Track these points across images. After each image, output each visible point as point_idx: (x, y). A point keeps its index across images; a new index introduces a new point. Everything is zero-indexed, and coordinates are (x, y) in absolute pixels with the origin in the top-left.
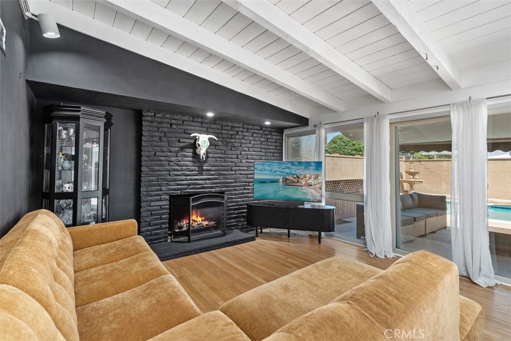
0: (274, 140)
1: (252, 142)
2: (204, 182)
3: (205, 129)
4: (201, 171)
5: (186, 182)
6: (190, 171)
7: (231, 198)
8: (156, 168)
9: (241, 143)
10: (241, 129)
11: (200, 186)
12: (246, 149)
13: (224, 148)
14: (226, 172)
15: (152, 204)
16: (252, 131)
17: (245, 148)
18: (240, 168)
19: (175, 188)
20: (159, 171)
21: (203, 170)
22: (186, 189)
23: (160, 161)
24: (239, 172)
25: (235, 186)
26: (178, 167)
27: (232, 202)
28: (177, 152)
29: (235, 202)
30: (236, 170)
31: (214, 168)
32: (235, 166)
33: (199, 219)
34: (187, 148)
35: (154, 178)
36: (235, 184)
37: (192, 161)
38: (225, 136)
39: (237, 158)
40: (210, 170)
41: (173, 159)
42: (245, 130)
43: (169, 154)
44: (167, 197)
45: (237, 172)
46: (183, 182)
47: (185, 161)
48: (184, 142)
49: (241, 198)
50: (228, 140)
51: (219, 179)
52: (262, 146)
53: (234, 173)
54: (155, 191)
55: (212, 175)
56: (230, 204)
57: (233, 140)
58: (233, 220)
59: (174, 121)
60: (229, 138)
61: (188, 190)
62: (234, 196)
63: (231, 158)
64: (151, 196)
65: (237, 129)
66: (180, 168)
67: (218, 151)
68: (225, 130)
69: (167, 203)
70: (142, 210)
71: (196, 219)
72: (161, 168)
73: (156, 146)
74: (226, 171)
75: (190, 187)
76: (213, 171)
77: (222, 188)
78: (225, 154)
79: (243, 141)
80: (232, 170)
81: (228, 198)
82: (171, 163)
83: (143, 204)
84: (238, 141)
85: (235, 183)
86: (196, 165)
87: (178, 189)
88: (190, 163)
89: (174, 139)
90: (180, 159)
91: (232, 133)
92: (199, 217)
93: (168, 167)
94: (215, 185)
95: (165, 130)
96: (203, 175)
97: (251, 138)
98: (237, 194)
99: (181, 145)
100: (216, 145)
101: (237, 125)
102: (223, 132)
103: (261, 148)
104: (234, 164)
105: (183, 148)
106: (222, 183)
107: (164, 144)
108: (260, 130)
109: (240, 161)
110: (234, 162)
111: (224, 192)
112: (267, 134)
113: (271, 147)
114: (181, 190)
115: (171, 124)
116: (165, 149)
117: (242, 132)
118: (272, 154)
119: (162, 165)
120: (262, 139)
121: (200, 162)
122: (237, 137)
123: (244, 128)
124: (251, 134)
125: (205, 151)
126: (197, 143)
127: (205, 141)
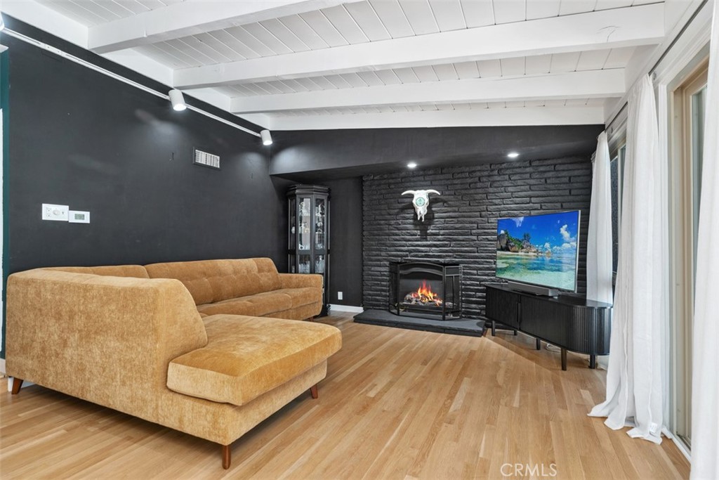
0: (566, 180)
1: (510, 189)
2: (429, 249)
3: (429, 183)
4: (424, 236)
5: (406, 248)
6: (412, 235)
7: (470, 273)
8: (376, 232)
9: (487, 194)
10: (486, 173)
11: (423, 254)
12: (497, 201)
13: (458, 203)
14: (461, 237)
15: (373, 269)
16: (508, 172)
17: (494, 201)
18: (486, 231)
19: (396, 254)
20: (379, 235)
21: (427, 235)
22: (407, 256)
23: (379, 224)
24: (484, 237)
25: (477, 257)
26: (397, 231)
27: (470, 279)
28: (397, 214)
29: (477, 280)
30: (478, 235)
31: (442, 232)
32: (478, 228)
33: (431, 295)
34: (406, 209)
35: (374, 243)
36: (476, 254)
37: (413, 224)
38: (458, 187)
39: (481, 217)
40: (438, 235)
41: (393, 222)
42: (496, 172)
43: (388, 217)
44: (387, 263)
45: (480, 237)
46: (403, 248)
47: (405, 224)
48: (404, 203)
49: (487, 275)
51: (450, 246)
52: (530, 193)
53: (475, 238)
54: (375, 256)
55: (439, 241)
56: (468, 282)
57: (472, 191)
58: (474, 306)
59: (391, 181)
60: (466, 189)
61: (409, 258)
62: (475, 272)
63: (470, 217)
64: (371, 260)
65: (478, 174)
66: (400, 232)
67: (449, 209)
68: (459, 178)
69: (387, 269)
71: (427, 294)
72: (380, 233)
73: (376, 210)
74: (462, 235)
75: (412, 254)
76: (442, 235)
77: (455, 258)
78: (458, 211)
79: (491, 190)
80: (471, 235)
81: (464, 274)
82: (391, 227)
83: (365, 268)
84: (480, 191)
85: (478, 252)
86: (418, 228)
87: (398, 256)
88: (411, 226)
89: (393, 200)
90: (400, 222)
91: (469, 181)
92: (430, 292)
93: (387, 231)
94: (444, 254)
95: (383, 192)
96: (427, 241)
97: (506, 184)
98: (481, 269)
99: (401, 206)
100: (445, 202)
101: (479, 168)
102: (455, 182)
103: (531, 197)
104: (476, 225)
105: (403, 210)
106: (455, 251)
107: (383, 207)
108: (526, 167)
109: (485, 219)
110: (474, 223)
111: (457, 264)
112: (545, 172)
113: (556, 192)
114: (401, 256)
115: (389, 184)
116: (384, 212)
117: (489, 176)
118: (559, 205)
119: (381, 229)
120: (532, 182)
121: (423, 225)
122: (479, 185)
123: (492, 170)
124: (507, 177)
125: (422, 210)
126: (414, 201)
127: (421, 198)
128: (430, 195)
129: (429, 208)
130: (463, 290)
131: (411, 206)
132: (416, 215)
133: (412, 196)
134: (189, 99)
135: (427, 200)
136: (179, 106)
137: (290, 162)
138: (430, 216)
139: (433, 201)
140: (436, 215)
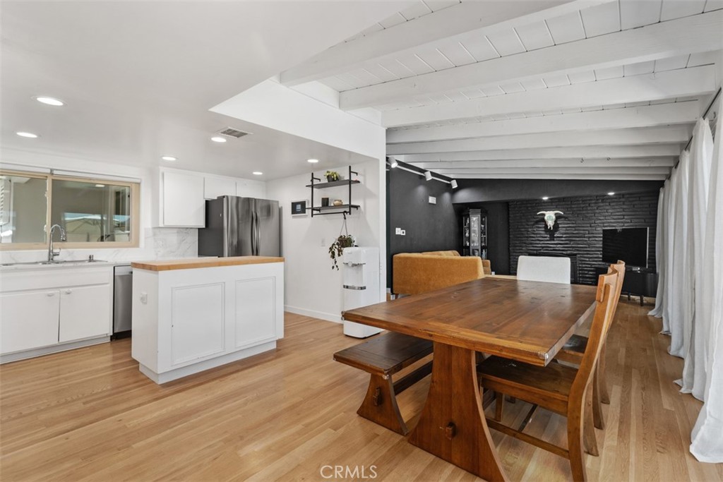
1: (610, 211)
2: (556, 246)
4: (552, 238)
6: (544, 238)
7: (583, 260)
8: (518, 236)
9: (595, 213)
10: (593, 202)
11: (552, 249)
12: (601, 218)
13: (575, 219)
14: (577, 239)
16: (608, 201)
17: (599, 217)
18: (595, 235)
19: (532, 249)
20: (521, 238)
21: (554, 237)
22: (540, 250)
23: (521, 231)
24: (594, 239)
26: (533, 235)
27: (585, 264)
28: (534, 225)
29: (588, 264)
30: (589, 237)
31: (564, 236)
32: (589, 234)
34: (540, 222)
35: (517, 242)
36: (588, 249)
37: (545, 231)
38: (575, 209)
39: (591, 227)
40: (562, 237)
41: (530, 230)
42: (600, 201)
43: (527, 226)
45: (591, 239)
46: (537, 245)
47: (539, 231)
48: (538, 218)
49: (596, 262)
50: (578, 212)
51: (570, 244)
52: (624, 213)
53: (587, 239)
54: (518, 250)
55: (562, 241)
56: (583, 266)
57: (584, 212)
58: (588, 280)
59: (529, 205)
60: (580, 210)
61: (542, 251)
62: (587, 259)
63: (583, 227)
64: (516, 253)
65: (588, 202)
66: (535, 235)
67: (569, 222)
68: (575, 204)
70: (511, 260)
72: (522, 236)
73: (518, 222)
75: (544, 249)
76: (564, 238)
77: (573, 251)
78: (575, 224)
79: (597, 211)
80: (584, 237)
82: (529, 233)
83: (511, 257)
84: (589, 212)
86: (548, 233)
87: (534, 250)
88: (543, 232)
89: (531, 217)
90: (535, 229)
91: (582, 206)
93: (527, 235)
94: (566, 249)
95: (524, 212)
96: (554, 241)
97: (607, 208)
98: (591, 258)
99: (535, 220)
100: (566, 218)
101: (589, 198)
102: (573, 206)
103: (624, 216)
104: (587, 232)
105: (537, 222)
106: (574, 247)
107: (523, 220)
108: (620, 198)
109: (594, 228)
110: (587, 230)
111: (576, 255)
112: (633, 201)
113: (641, 213)
114: (537, 250)
115: (528, 207)
116: (524, 224)
117: (596, 203)
118: (643, 220)
119: (523, 234)
120: (625, 207)
121: (551, 232)
122: (589, 208)
123: (597, 200)
124: (608, 204)
125: (550, 223)
126: (546, 218)
127: (550, 216)
128: (556, 214)
129: (555, 221)
130: (580, 270)
131: (543, 220)
132: (546, 226)
133: (544, 215)
134: (433, 174)
135: (554, 217)
136: (429, 177)
137: (464, 196)
138: (556, 226)
139: (558, 217)
140: (560, 226)
